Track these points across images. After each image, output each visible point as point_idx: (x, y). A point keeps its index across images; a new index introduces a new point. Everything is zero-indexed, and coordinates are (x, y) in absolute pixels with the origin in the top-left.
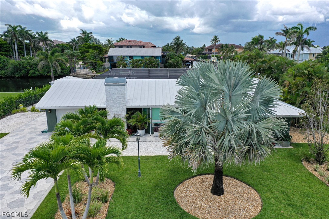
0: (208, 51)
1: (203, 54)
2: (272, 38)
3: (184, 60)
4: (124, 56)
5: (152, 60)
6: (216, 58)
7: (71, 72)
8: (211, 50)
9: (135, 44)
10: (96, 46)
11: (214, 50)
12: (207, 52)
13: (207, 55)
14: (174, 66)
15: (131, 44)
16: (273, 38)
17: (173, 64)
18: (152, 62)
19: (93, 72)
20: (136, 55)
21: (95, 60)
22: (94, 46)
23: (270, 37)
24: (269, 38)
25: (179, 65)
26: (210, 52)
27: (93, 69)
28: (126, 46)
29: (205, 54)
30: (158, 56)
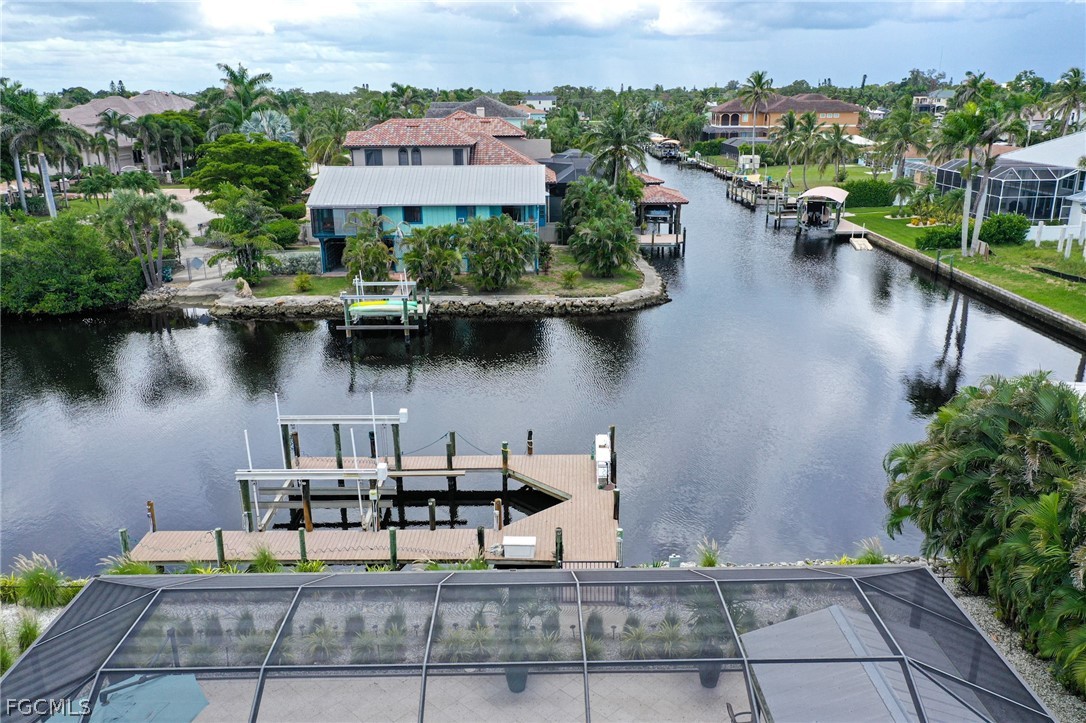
0: (722, 124)
1: (706, 136)
2: (977, 75)
3: (643, 200)
4: (380, 210)
5: (502, 230)
6: (758, 157)
7: (145, 286)
8: (736, 119)
9: (434, 137)
10: (269, 151)
11: (745, 118)
12: (718, 127)
13: (719, 139)
14: (600, 251)
15: (416, 138)
16: (982, 76)
17: (599, 241)
18: (502, 244)
19: (240, 287)
20: (432, 203)
21: (246, 232)
22: (262, 147)
23: (969, 73)
24: (967, 78)
25: (625, 249)
26: (730, 126)
27: (241, 275)
28: (397, 147)
29: (713, 136)
30: (531, 207)
